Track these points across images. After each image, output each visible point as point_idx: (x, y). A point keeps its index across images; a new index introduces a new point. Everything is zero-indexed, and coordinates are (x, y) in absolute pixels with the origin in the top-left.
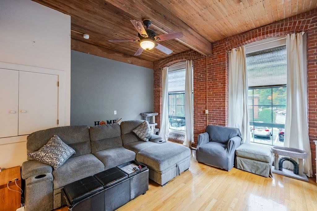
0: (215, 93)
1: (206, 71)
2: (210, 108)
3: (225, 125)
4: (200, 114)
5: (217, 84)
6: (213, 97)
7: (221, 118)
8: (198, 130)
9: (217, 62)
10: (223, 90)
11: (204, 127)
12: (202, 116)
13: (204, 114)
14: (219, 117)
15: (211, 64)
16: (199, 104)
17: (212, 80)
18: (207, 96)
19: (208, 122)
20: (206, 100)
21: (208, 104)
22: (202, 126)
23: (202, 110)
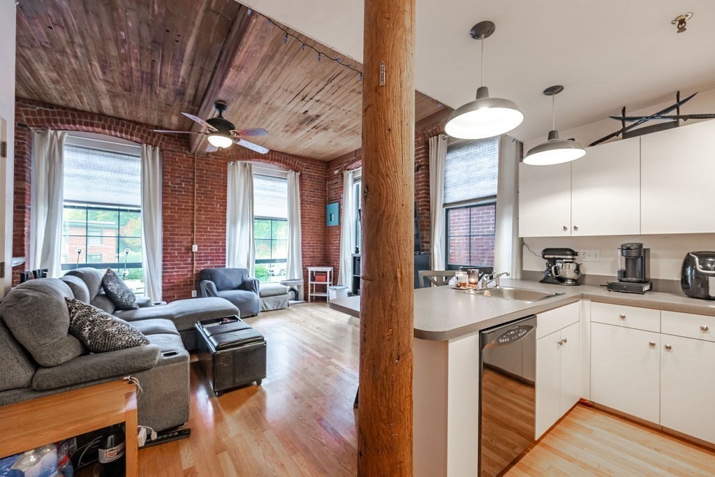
0: (210, 218)
1: (193, 179)
2: (201, 242)
3: (225, 266)
4: (178, 253)
5: (214, 205)
6: (207, 225)
7: (219, 256)
8: (174, 282)
10: (223, 216)
11: (187, 275)
12: (183, 257)
13: (188, 253)
14: (216, 256)
15: (203, 170)
16: (177, 235)
17: (205, 198)
18: (195, 222)
19: (195, 265)
20: (193, 228)
21: (197, 235)
22: (182, 273)
23: (183, 246)
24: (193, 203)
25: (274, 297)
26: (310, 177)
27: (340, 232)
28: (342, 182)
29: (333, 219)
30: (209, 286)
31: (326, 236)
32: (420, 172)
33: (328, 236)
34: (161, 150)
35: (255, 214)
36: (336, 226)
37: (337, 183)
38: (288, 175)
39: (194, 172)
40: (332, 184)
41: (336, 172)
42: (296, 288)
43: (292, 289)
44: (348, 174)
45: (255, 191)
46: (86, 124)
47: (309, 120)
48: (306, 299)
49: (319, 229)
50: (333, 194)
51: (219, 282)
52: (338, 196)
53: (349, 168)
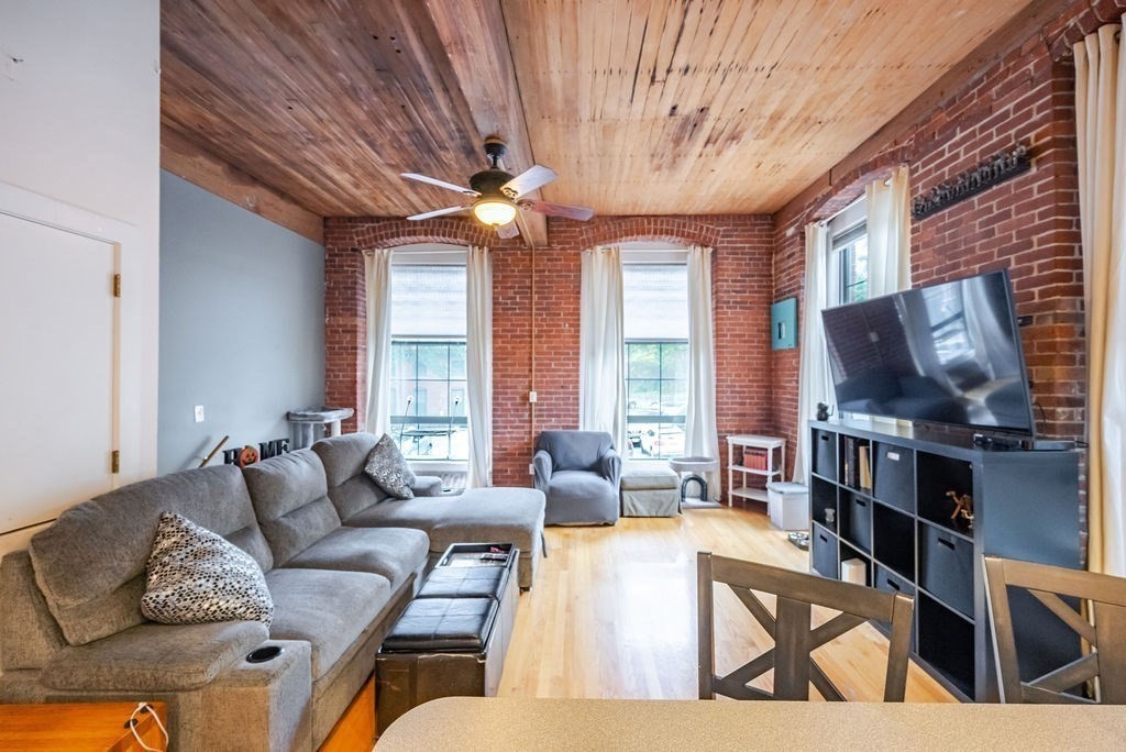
0: (554, 348)
1: (531, 288)
2: (542, 387)
3: (577, 427)
4: (512, 405)
5: (560, 325)
6: (550, 359)
7: (569, 410)
8: (506, 449)
9: (561, 271)
10: (574, 342)
11: (523, 438)
12: (517, 410)
13: (525, 404)
14: (564, 410)
15: (544, 271)
16: (510, 376)
17: (547, 315)
18: (533, 356)
19: (534, 424)
20: (531, 365)
21: (536, 376)
22: (517, 436)
23: (518, 393)
24: (531, 325)
25: (652, 492)
26: (734, 251)
27: (798, 363)
28: (803, 250)
29: (783, 336)
30: (541, 463)
31: (771, 370)
32: (1034, 170)
33: (776, 370)
34: (490, 251)
35: (625, 336)
36: (790, 350)
37: (793, 254)
38: (689, 257)
39: (531, 277)
40: (782, 260)
42: (704, 477)
43: (697, 479)
44: (815, 230)
45: (626, 294)
47: (690, 128)
48: (724, 501)
49: (755, 357)
50: (784, 281)
51: (558, 455)
52: (795, 283)
53: (816, 215)
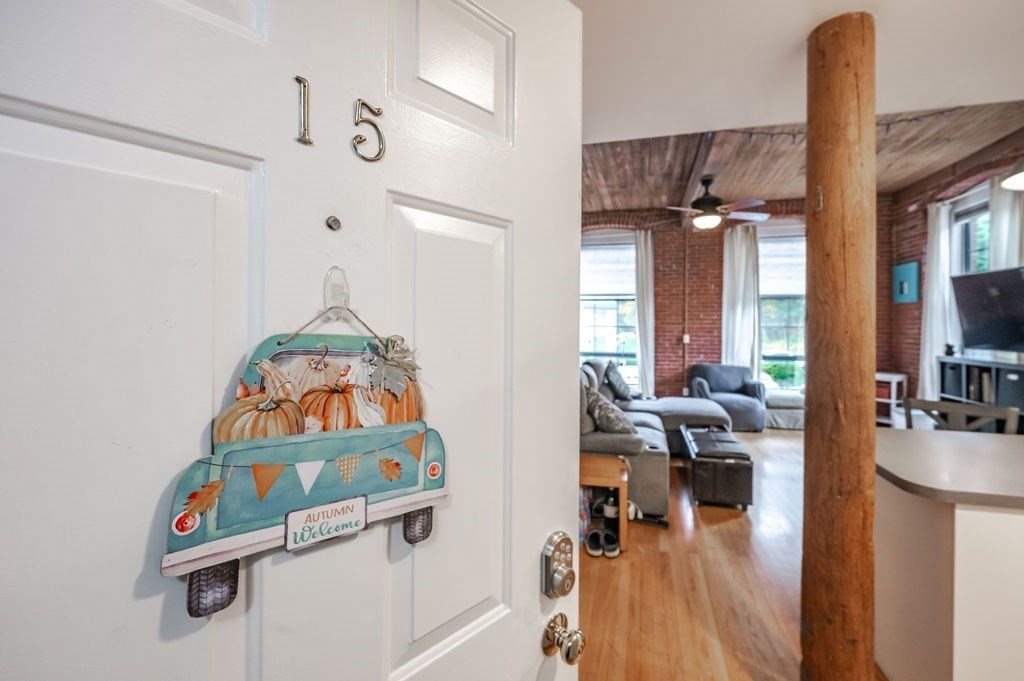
0: (702, 303)
1: (684, 259)
2: (693, 332)
4: (669, 344)
5: (707, 286)
6: (700, 311)
7: (713, 349)
8: (664, 376)
9: (708, 245)
10: (717, 298)
11: (678, 369)
12: (674, 349)
13: (679, 344)
14: (709, 349)
16: (668, 324)
17: (697, 278)
18: (687, 309)
19: (687, 358)
20: (685, 315)
21: (689, 324)
22: (673, 367)
23: (674, 336)
24: (684, 286)
25: (789, 411)
27: (921, 314)
28: (926, 223)
29: (906, 292)
30: (701, 384)
31: (892, 320)
33: (897, 320)
34: (653, 233)
35: (761, 293)
36: (912, 304)
37: (914, 227)
39: (685, 251)
40: (904, 230)
41: (913, 208)
44: (938, 209)
45: (762, 261)
46: (595, 223)
50: (906, 247)
51: (713, 381)
52: (917, 250)
53: (940, 196)
